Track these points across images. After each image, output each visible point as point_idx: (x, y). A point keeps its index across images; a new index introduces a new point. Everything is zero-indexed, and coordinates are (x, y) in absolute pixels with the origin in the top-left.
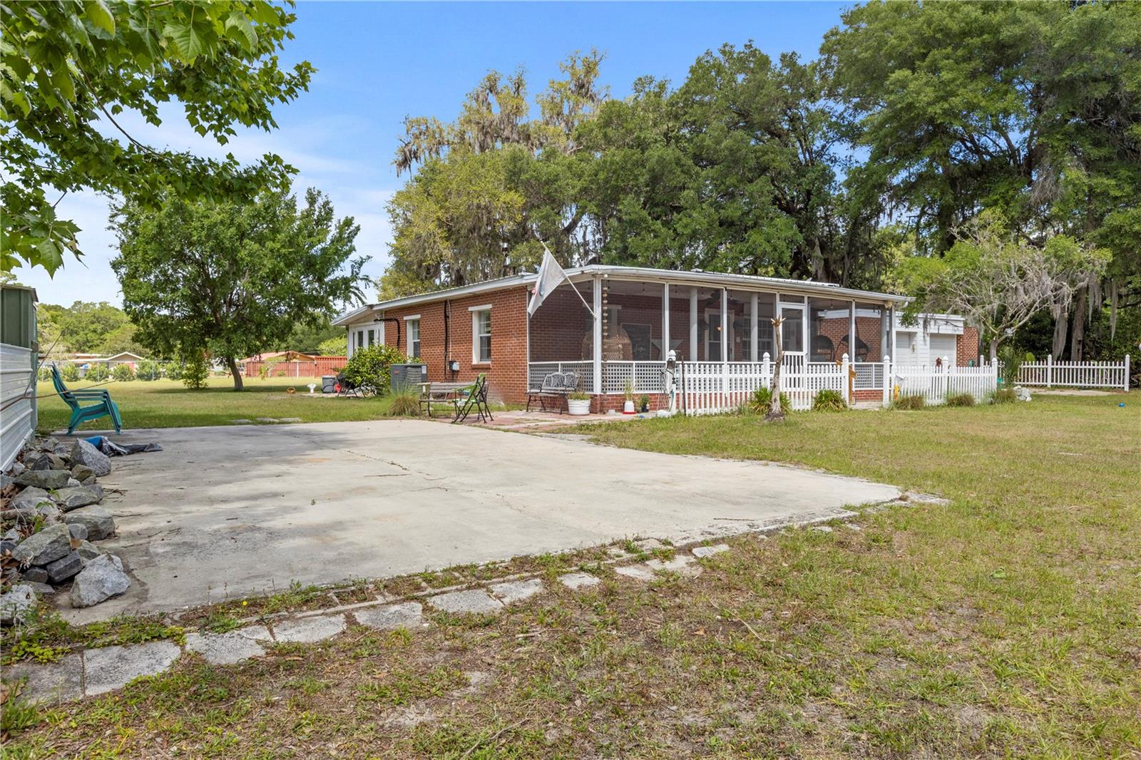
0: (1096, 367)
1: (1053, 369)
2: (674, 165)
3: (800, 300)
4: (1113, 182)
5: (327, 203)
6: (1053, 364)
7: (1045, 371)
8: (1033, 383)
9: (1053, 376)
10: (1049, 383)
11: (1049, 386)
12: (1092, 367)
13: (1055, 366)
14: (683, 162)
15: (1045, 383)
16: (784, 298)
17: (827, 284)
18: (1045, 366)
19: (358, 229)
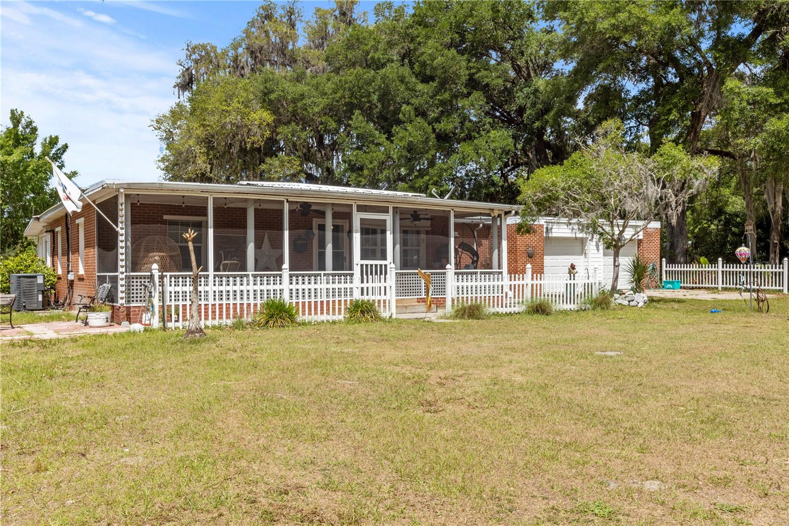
0: (759, 270)
1: (723, 272)
2: (398, 83)
3: (385, 210)
4: (771, 90)
5: (31, 123)
6: (723, 267)
7: (716, 273)
8: (707, 285)
9: (723, 278)
10: (720, 285)
11: (720, 289)
12: (756, 270)
13: (725, 269)
14: (407, 80)
15: (716, 286)
16: (361, 208)
17: (410, 194)
18: (716, 269)
19: (65, 147)
